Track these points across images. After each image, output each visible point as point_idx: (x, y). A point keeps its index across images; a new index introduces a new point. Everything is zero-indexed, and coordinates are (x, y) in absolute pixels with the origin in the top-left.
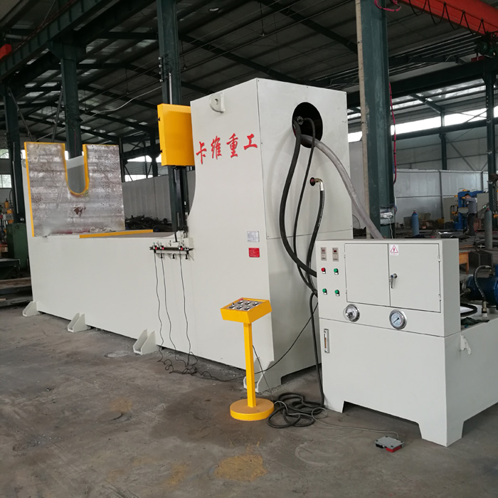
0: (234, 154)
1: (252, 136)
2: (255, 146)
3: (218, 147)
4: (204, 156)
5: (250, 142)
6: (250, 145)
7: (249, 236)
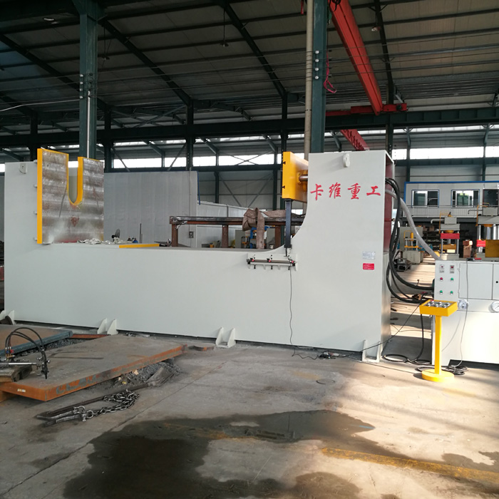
0: (354, 197)
1: (376, 187)
2: (379, 194)
3: (338, 191)
4: (320, 194)
5: (374, 191)
6: (373, 193)
7: (364, 255)
